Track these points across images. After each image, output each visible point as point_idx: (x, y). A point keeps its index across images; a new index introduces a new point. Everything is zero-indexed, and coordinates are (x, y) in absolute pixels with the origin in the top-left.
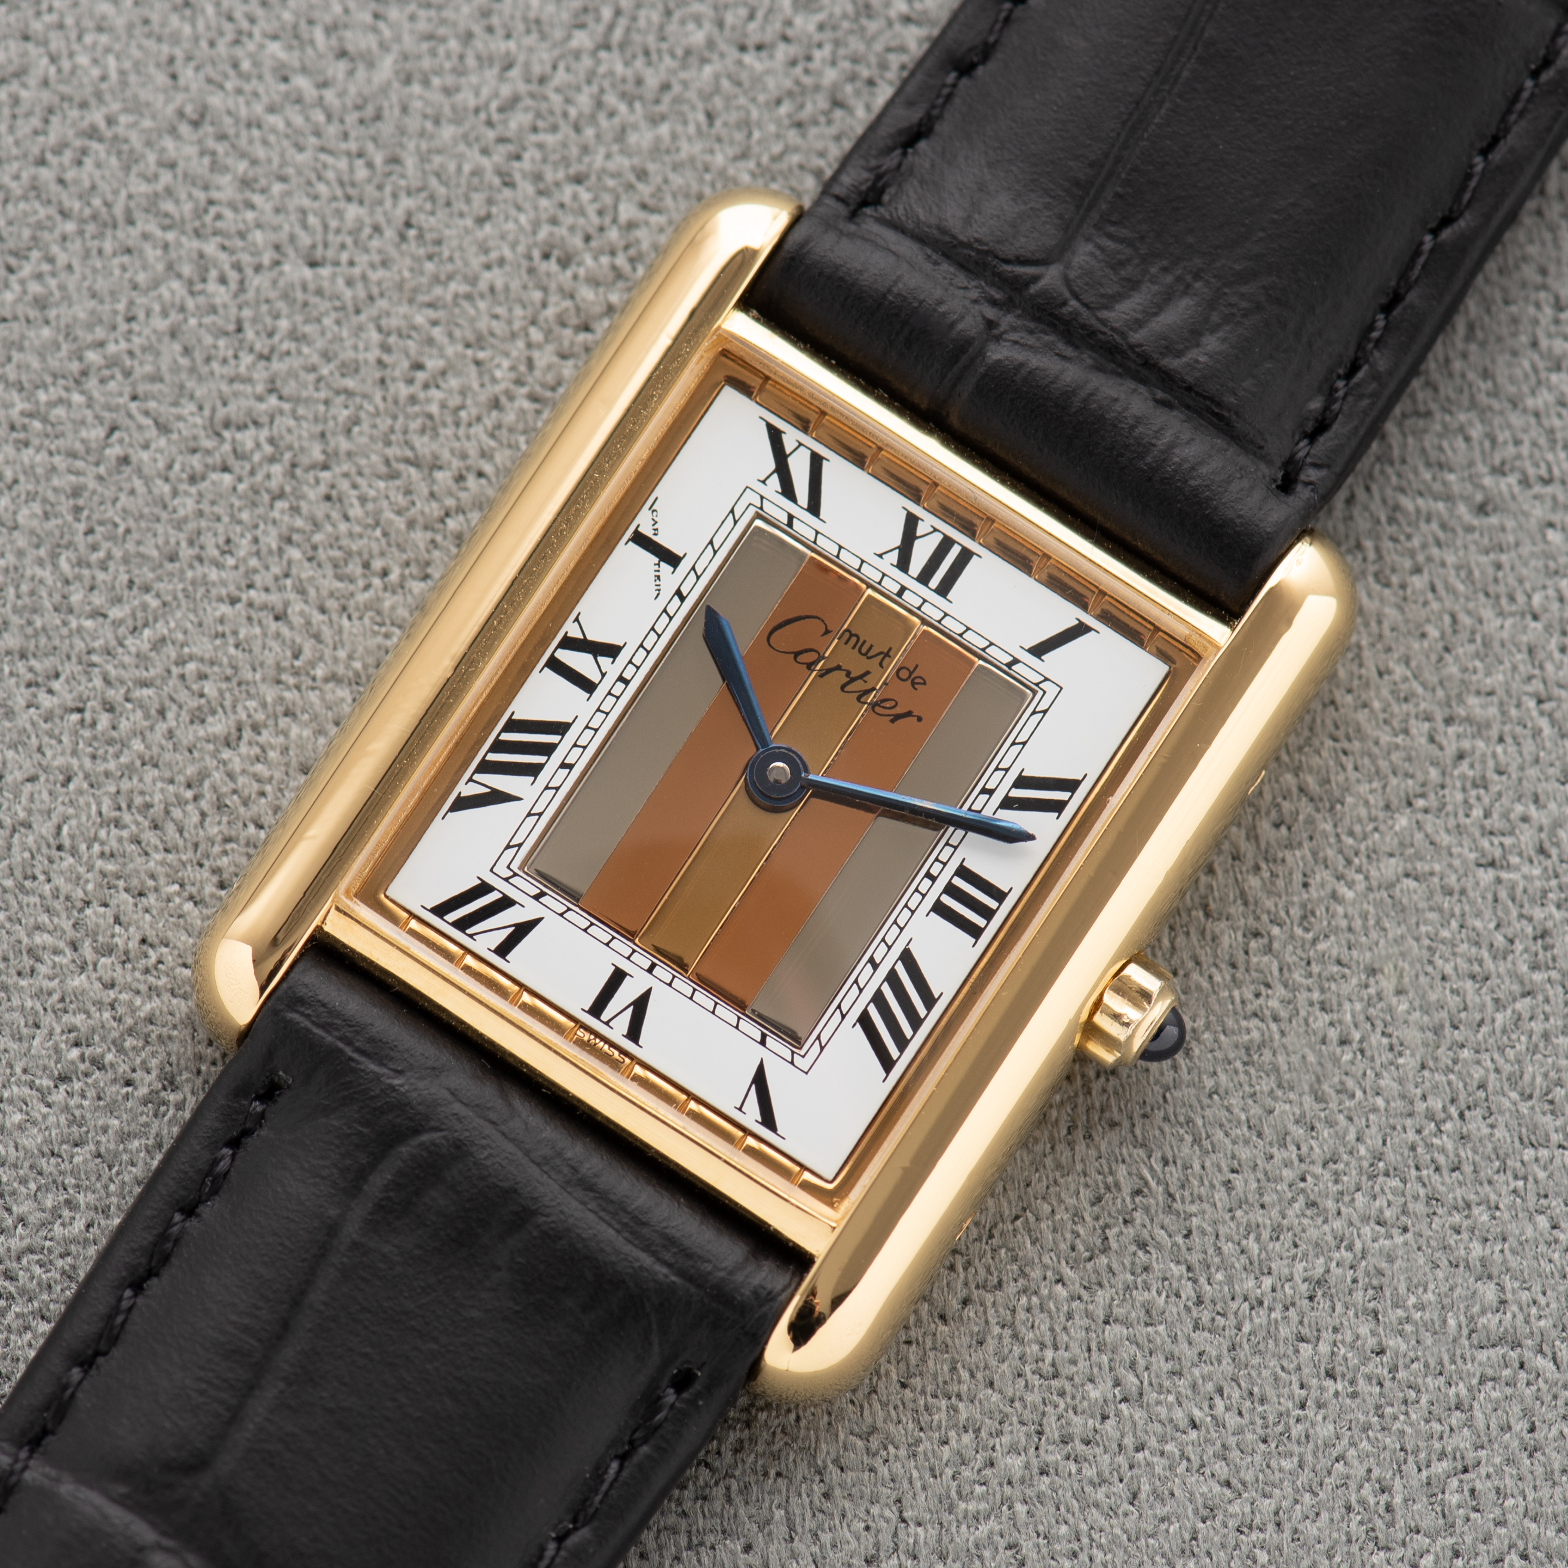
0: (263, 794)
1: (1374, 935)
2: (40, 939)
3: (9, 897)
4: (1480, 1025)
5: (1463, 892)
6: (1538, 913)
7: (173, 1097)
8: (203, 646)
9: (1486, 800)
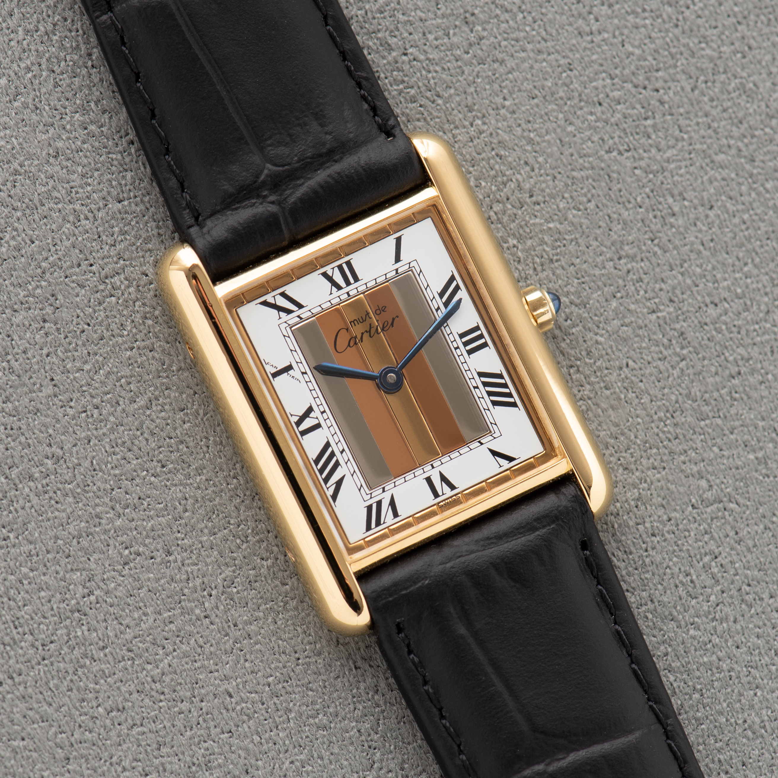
0: (168, 424)
1: (616, 353)
2: (98, 509)
3: (81, 496)
4: (668, 377)
5: (646, 326)
6: (678, 326)
7: (171, 558)
8: (126, 371)
9: (644, 286)
